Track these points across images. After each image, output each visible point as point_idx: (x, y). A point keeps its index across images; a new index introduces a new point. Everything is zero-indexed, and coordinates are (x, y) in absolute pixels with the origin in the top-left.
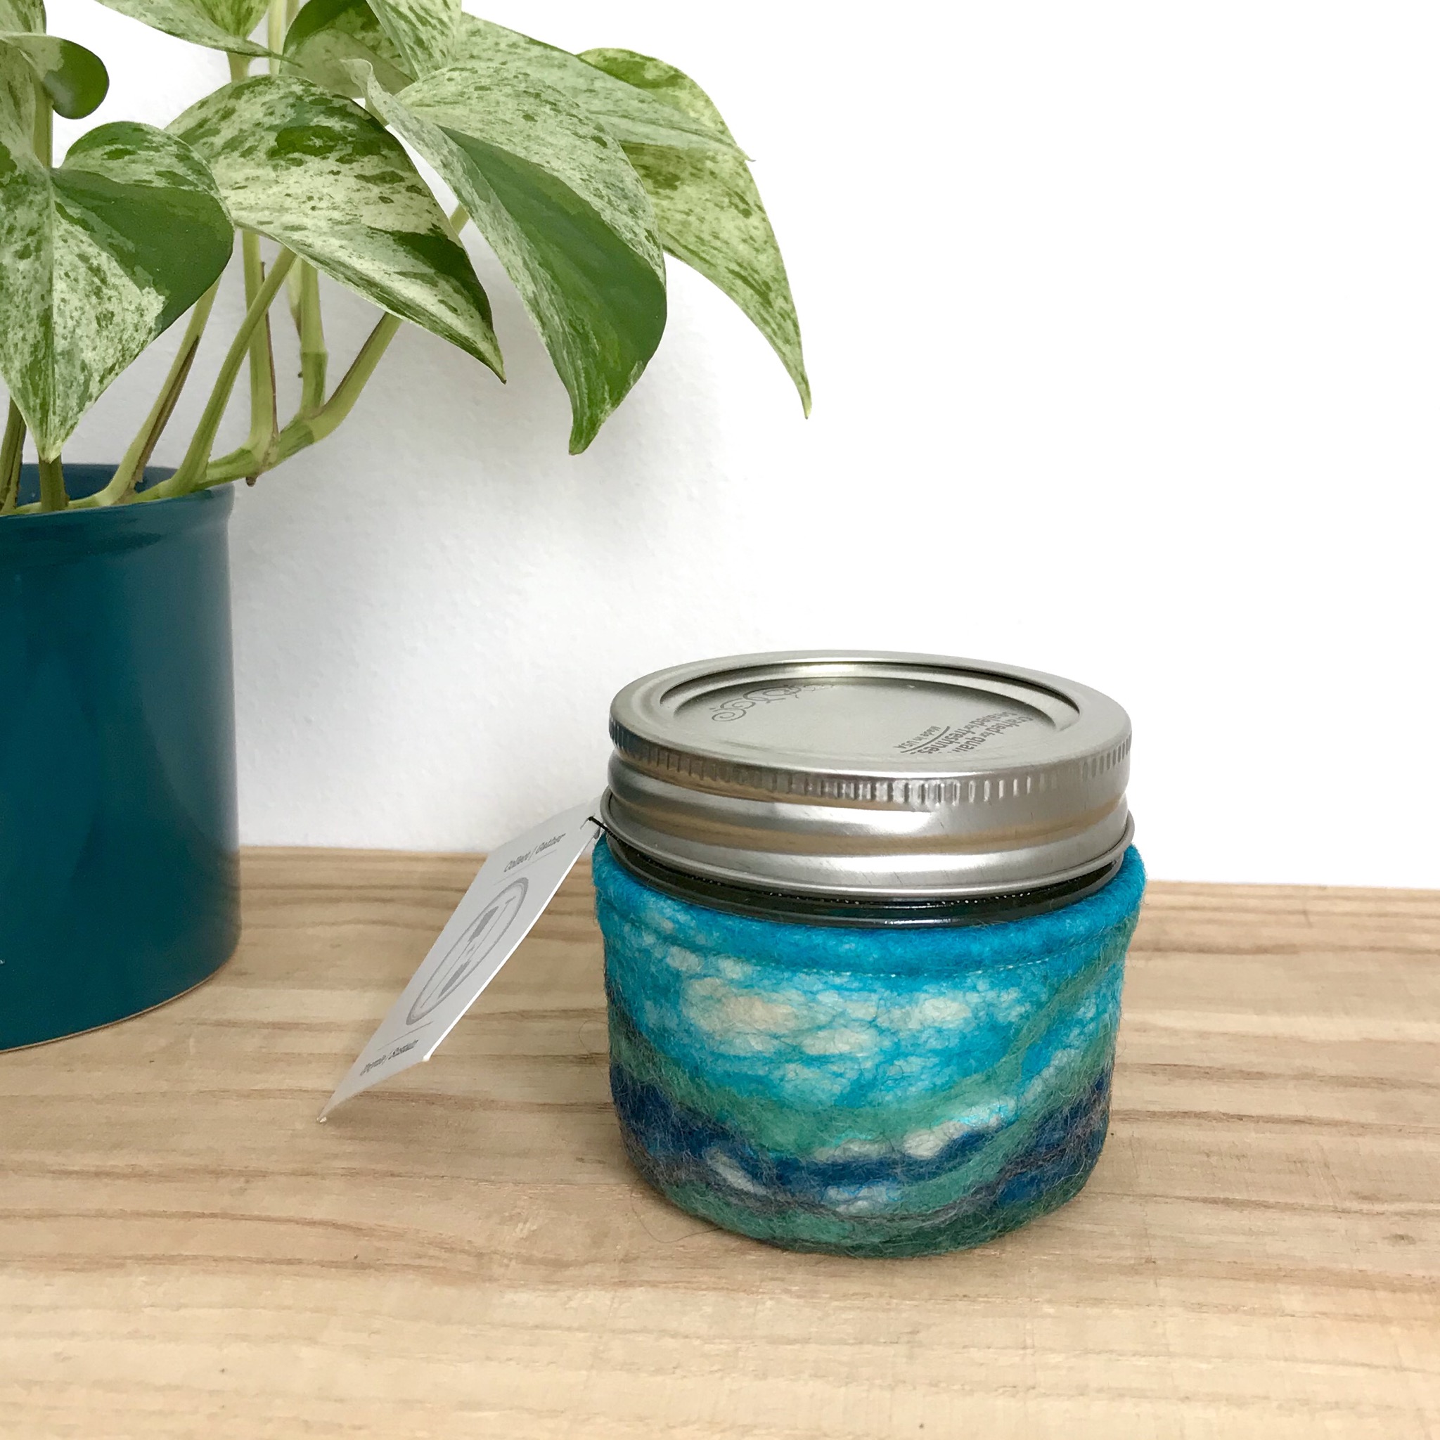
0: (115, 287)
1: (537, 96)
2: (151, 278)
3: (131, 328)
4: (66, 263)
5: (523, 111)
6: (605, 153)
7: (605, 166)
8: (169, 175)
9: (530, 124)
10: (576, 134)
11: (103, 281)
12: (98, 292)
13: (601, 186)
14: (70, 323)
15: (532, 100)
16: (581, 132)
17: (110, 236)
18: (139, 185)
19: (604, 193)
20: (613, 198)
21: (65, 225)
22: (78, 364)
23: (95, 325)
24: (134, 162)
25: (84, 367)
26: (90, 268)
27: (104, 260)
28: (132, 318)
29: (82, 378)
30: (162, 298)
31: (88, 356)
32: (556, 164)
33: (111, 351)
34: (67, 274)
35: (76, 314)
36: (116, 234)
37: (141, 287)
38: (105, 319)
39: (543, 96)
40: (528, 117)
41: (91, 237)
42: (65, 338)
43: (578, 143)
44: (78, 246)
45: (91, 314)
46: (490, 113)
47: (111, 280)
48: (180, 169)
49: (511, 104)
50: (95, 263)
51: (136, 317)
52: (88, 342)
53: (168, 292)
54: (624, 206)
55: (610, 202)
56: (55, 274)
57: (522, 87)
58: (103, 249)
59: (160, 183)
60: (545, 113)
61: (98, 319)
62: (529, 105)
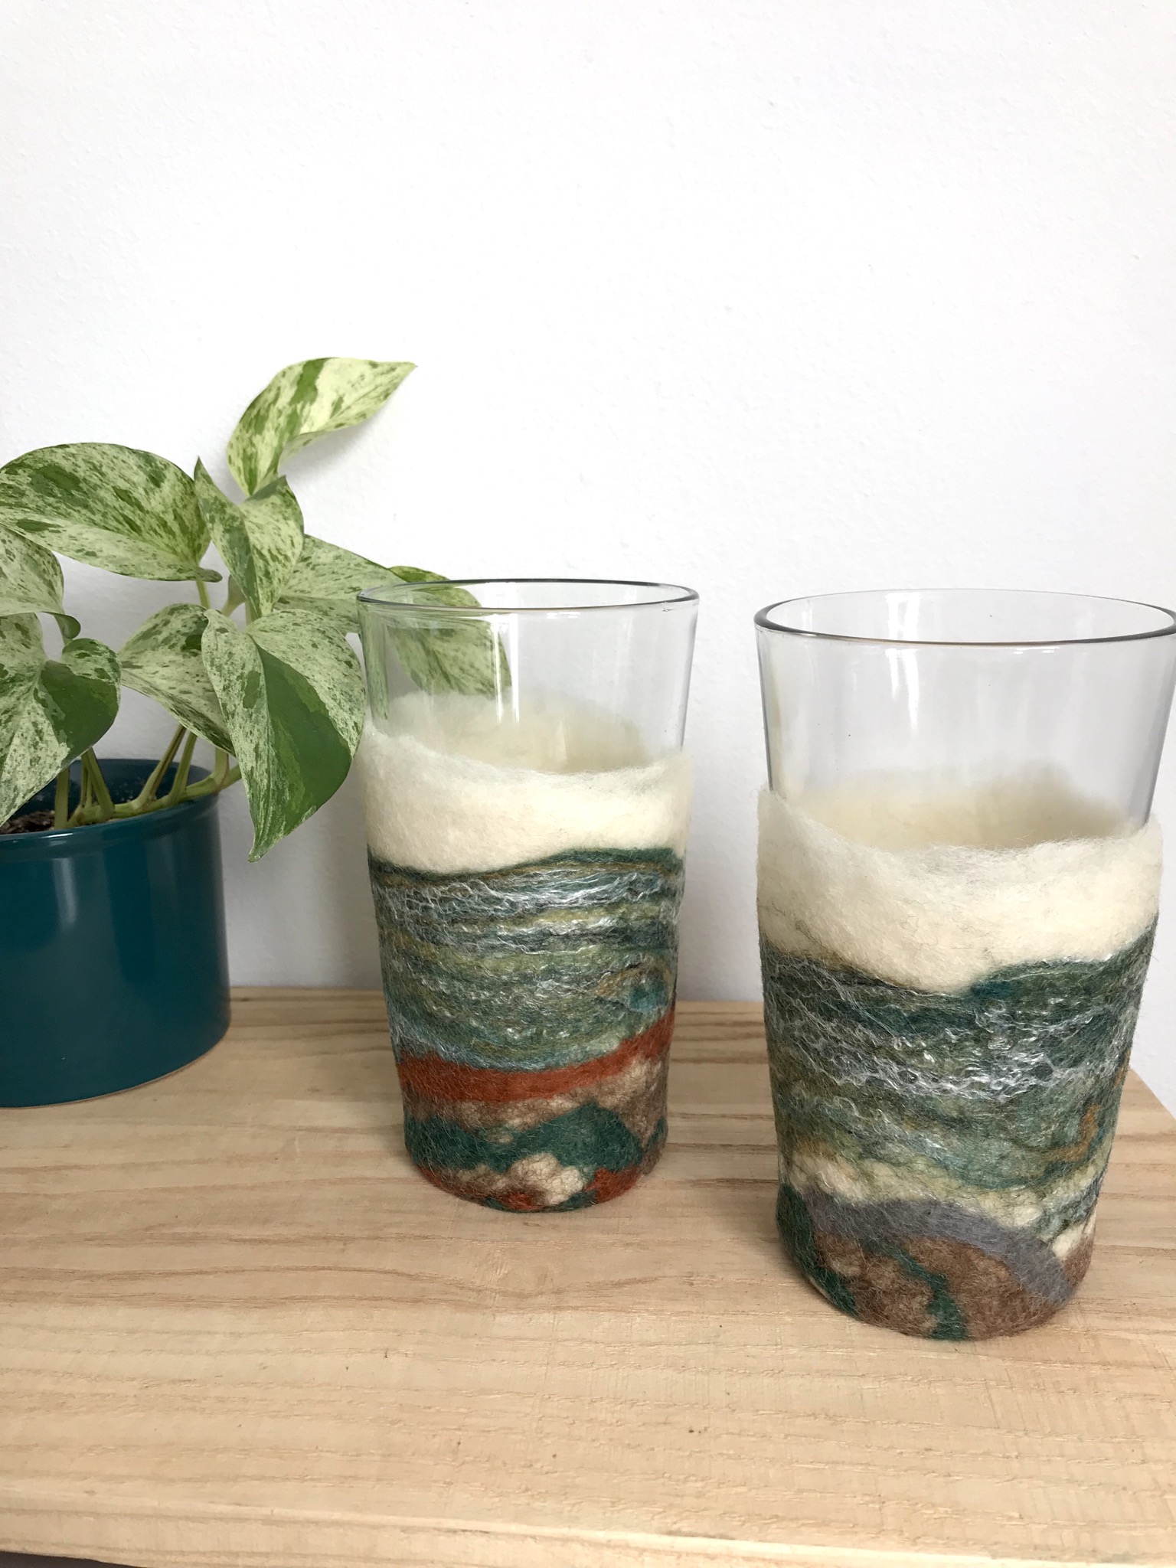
0: (47, 742)
1: (324, 632)
2: (66, 737)
3: (48, 766)
4: (24, 727)
5: (313, 642)
6: (350, 671)
7: (346, 681)
8: (101, 672)
9: (314, 649)
10: (336, 659)
11: (41, 739)
12: (35, 745)
13: (338, 693)
14: (15, 764)
15: (320, 635)
16: (340, 658)
17: (55, 711)
18: (84, 678)
19: (338, 697)
20: (342, 701)
21: (34, 704)
22: (13, 787)
23: (28, 765)
24: (89, 661)
25: (15, 789)
26: (36, 731)
27: (47, 727)
28: (49, 761)
29: (12, 796)
30: (69, 749)
31: (20, 783)
32: (317, 677)
33: (33, 780)
34: (22, 735)
35: (19, 759)
36: (58, 709)
37: (60, 742)
38: (35, 761)
39: (327, 633)
40: (314, 646)
41: (44, 711)
42: (9, 773)
43: (336, 665)
44: (35, 717)
45: (28, 757)
46: (295, 640)
47: (46, 738)
48: (107, 668)
49: (308, 636)
50: (40, 727)
51: (52, 760)
52: (21, 774)
53: (72, 746)
55: (339, 704)
56: (16, 735)
57: (317, 626)
58: (48, 718)
59: (94, 676)
60: (324, 643)
61: (31, 761)
62: (317, 638)
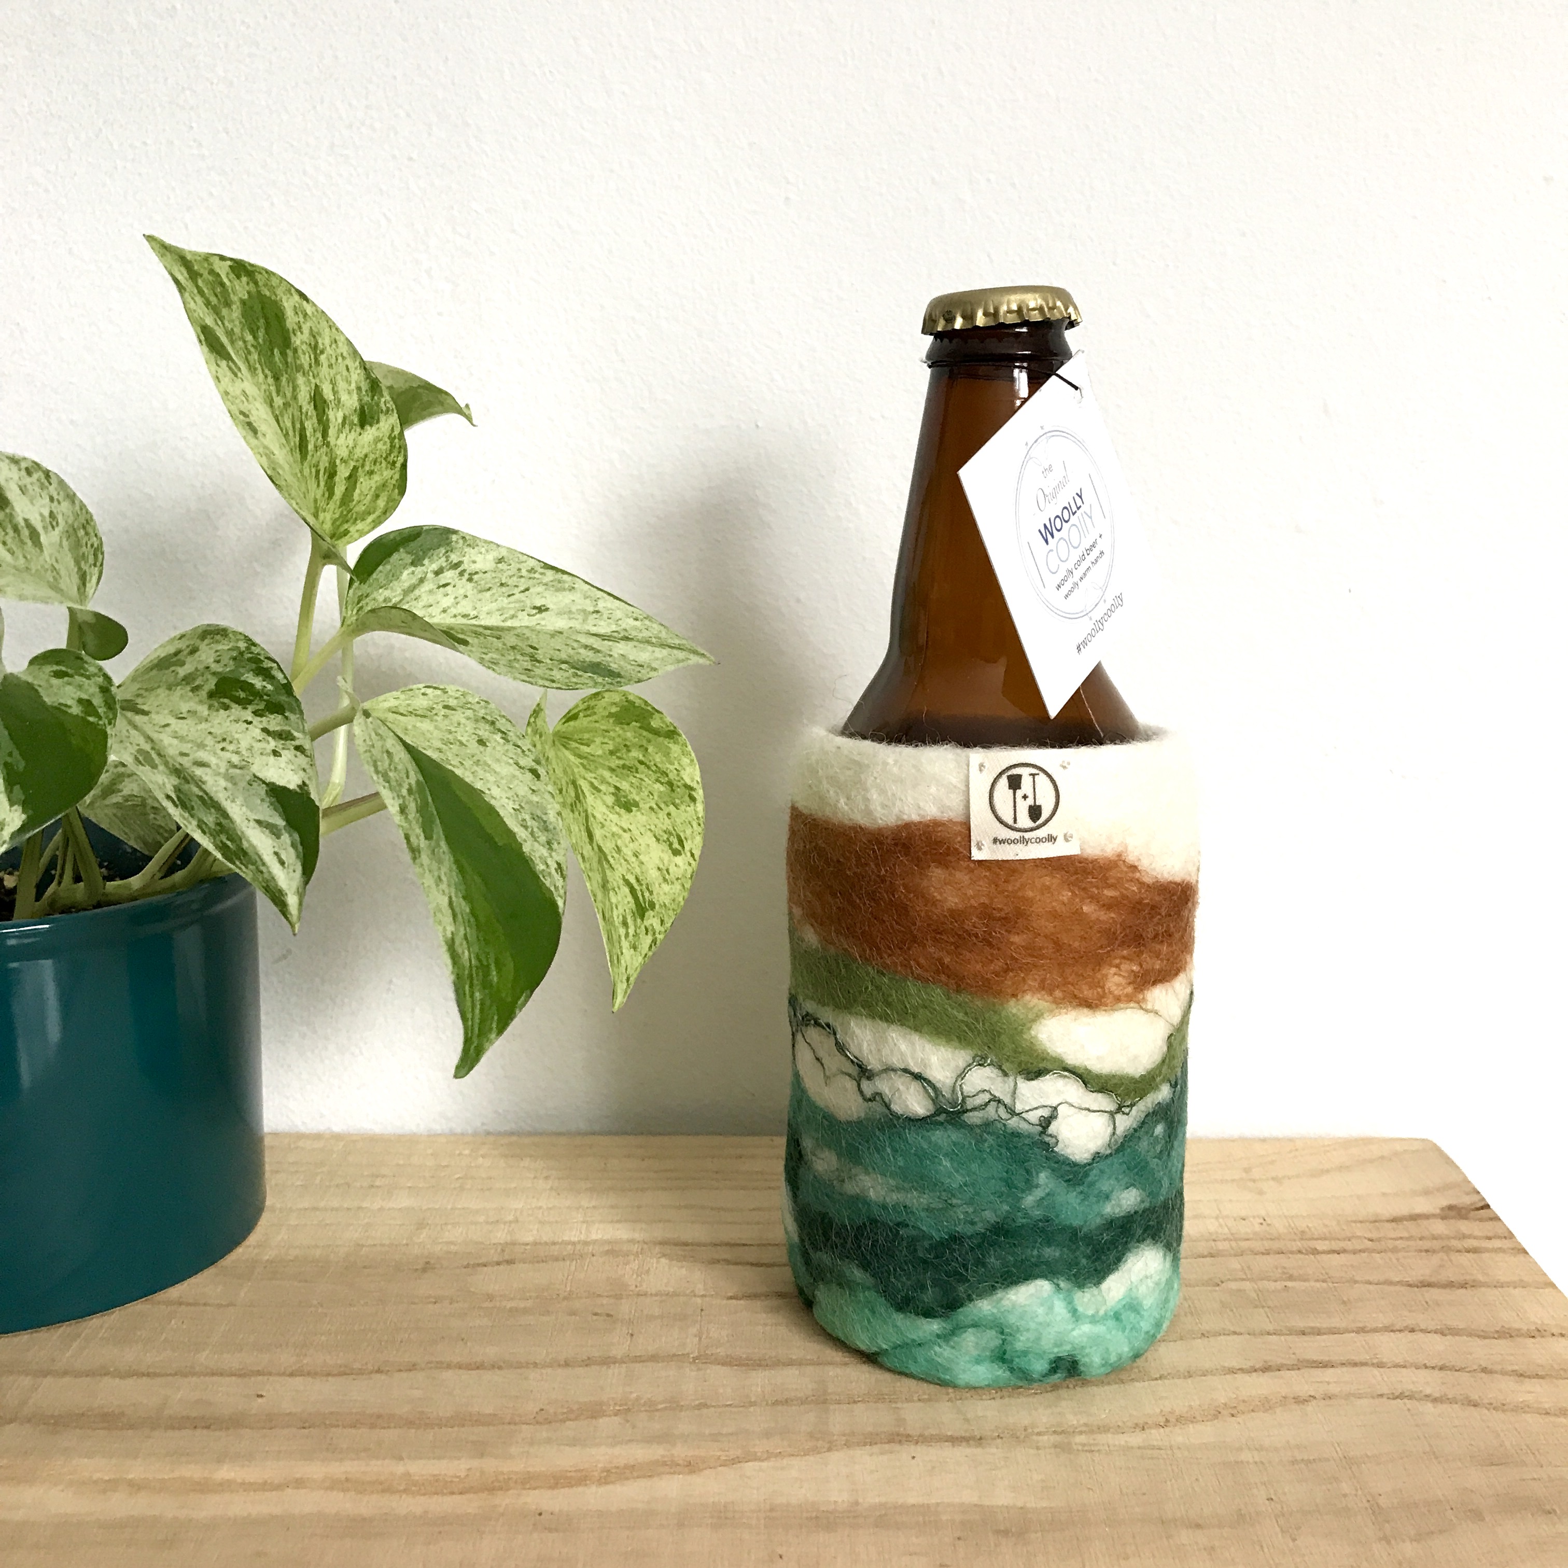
1: (493, 723)
5: (479, 736)
6: (537, 785)
7: (535, 798)
8: (84, 704)
9: (482, 748)
10: (517, 764)
15: (487, 727)
16: (522, 763)
19: (529, 824)
20: (535, 830)
32: (495, 791)
40: (481, 742)
43: (518, 773)
46: (451, 732)
49: (470, 726)
54: (543, 839)
55: (532, 833)
60: (496, 741)
62: (484, 731)
